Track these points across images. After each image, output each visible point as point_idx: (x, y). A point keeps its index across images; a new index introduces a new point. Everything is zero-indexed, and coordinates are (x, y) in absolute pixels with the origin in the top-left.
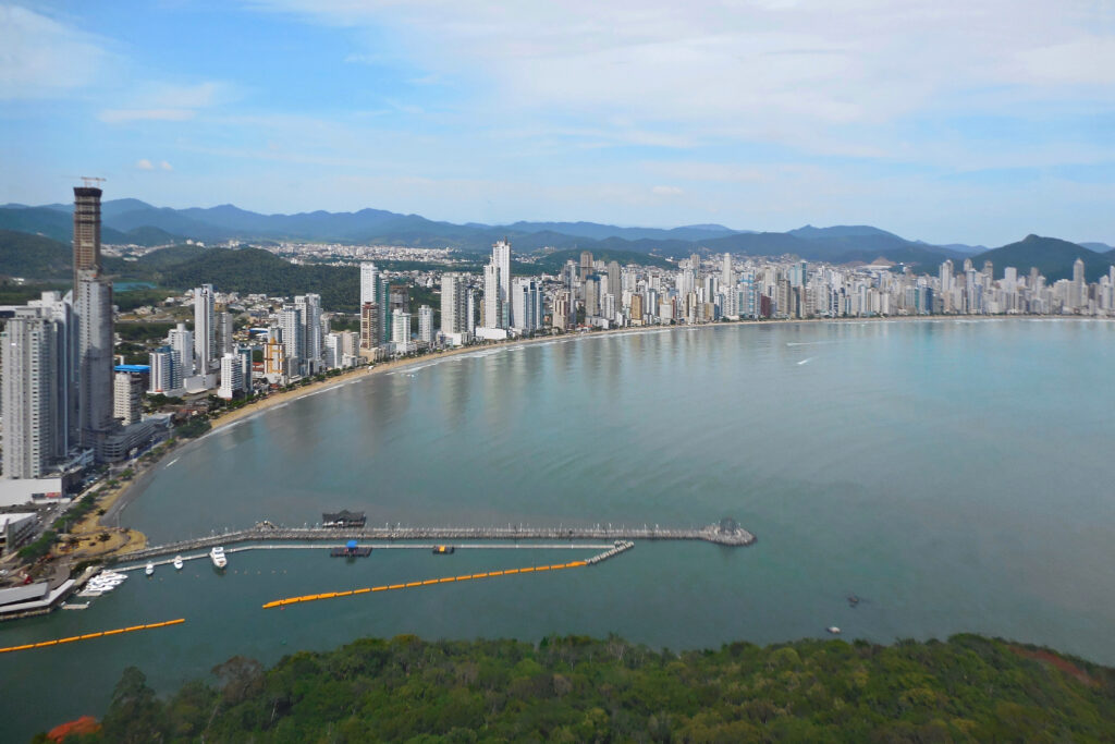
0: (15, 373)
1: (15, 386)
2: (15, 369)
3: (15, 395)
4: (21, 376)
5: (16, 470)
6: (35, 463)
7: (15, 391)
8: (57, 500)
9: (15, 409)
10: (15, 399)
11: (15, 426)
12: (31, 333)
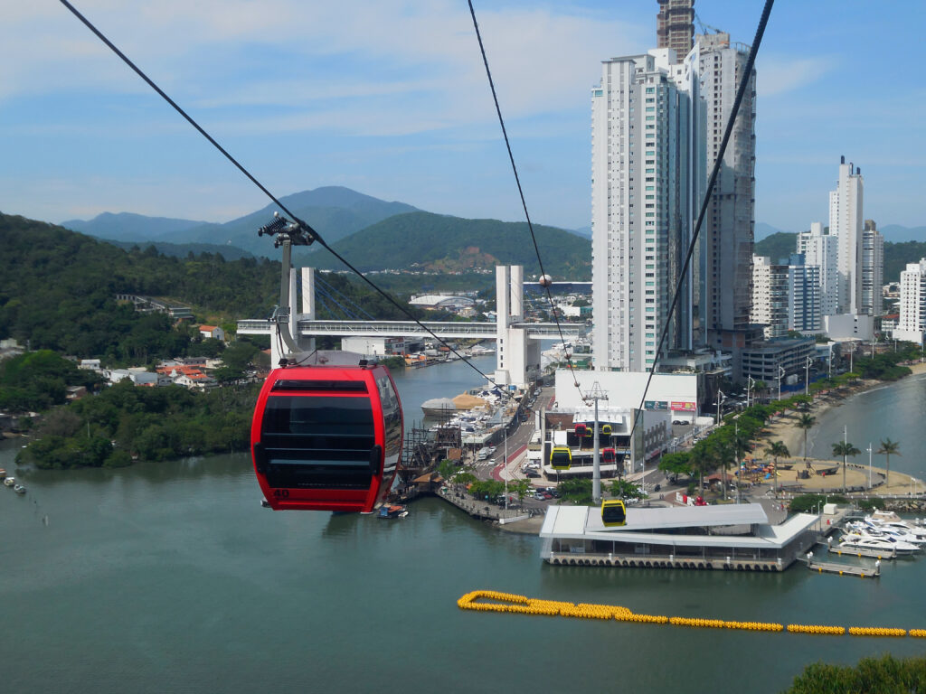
0: (616, 166)
1: (615, 192)
2: (616, 158)
3: (615, 210)
4: (626, 171)
5: (616, 355)
6: (649, 342)
7: (615, 201)
8: (688, 418)
9: (616, 236)
10: (616, 218)
11: (616, 270)
12: (644, 87)
